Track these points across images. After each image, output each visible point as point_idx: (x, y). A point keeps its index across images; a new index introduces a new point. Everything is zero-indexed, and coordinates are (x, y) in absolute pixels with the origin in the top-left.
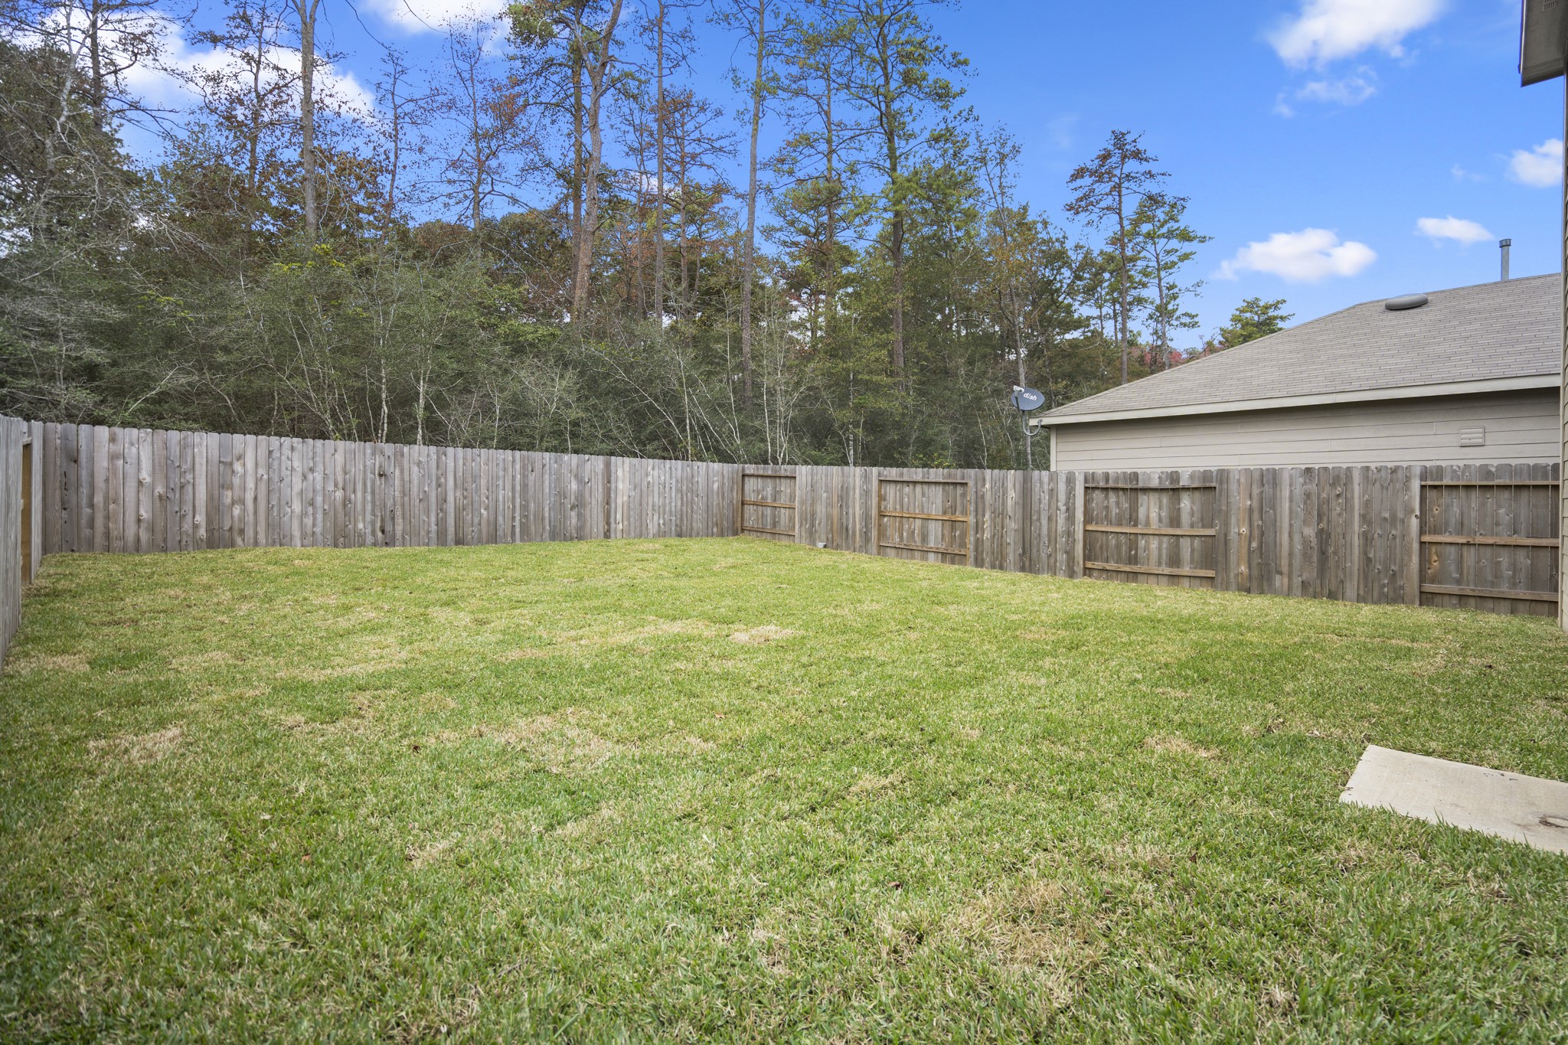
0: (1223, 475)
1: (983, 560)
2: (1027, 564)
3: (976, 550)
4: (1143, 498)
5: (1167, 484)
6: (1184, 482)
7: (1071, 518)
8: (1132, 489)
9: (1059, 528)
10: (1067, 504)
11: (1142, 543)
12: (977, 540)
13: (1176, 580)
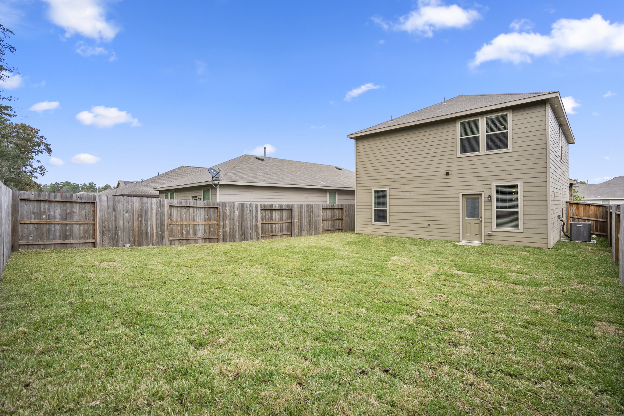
0: (293, 205)
1: (226, 239)
2: (243, 238)
3: (223, 236)
4: (274, 212)
5: (280, 208)
6: (284, 208)
7: (257, 220)
8: (270, 209)
9: (253, 223)
10: (256, 215)
11: (274, 226)
12: (224, 231)
13: (282, 236)
